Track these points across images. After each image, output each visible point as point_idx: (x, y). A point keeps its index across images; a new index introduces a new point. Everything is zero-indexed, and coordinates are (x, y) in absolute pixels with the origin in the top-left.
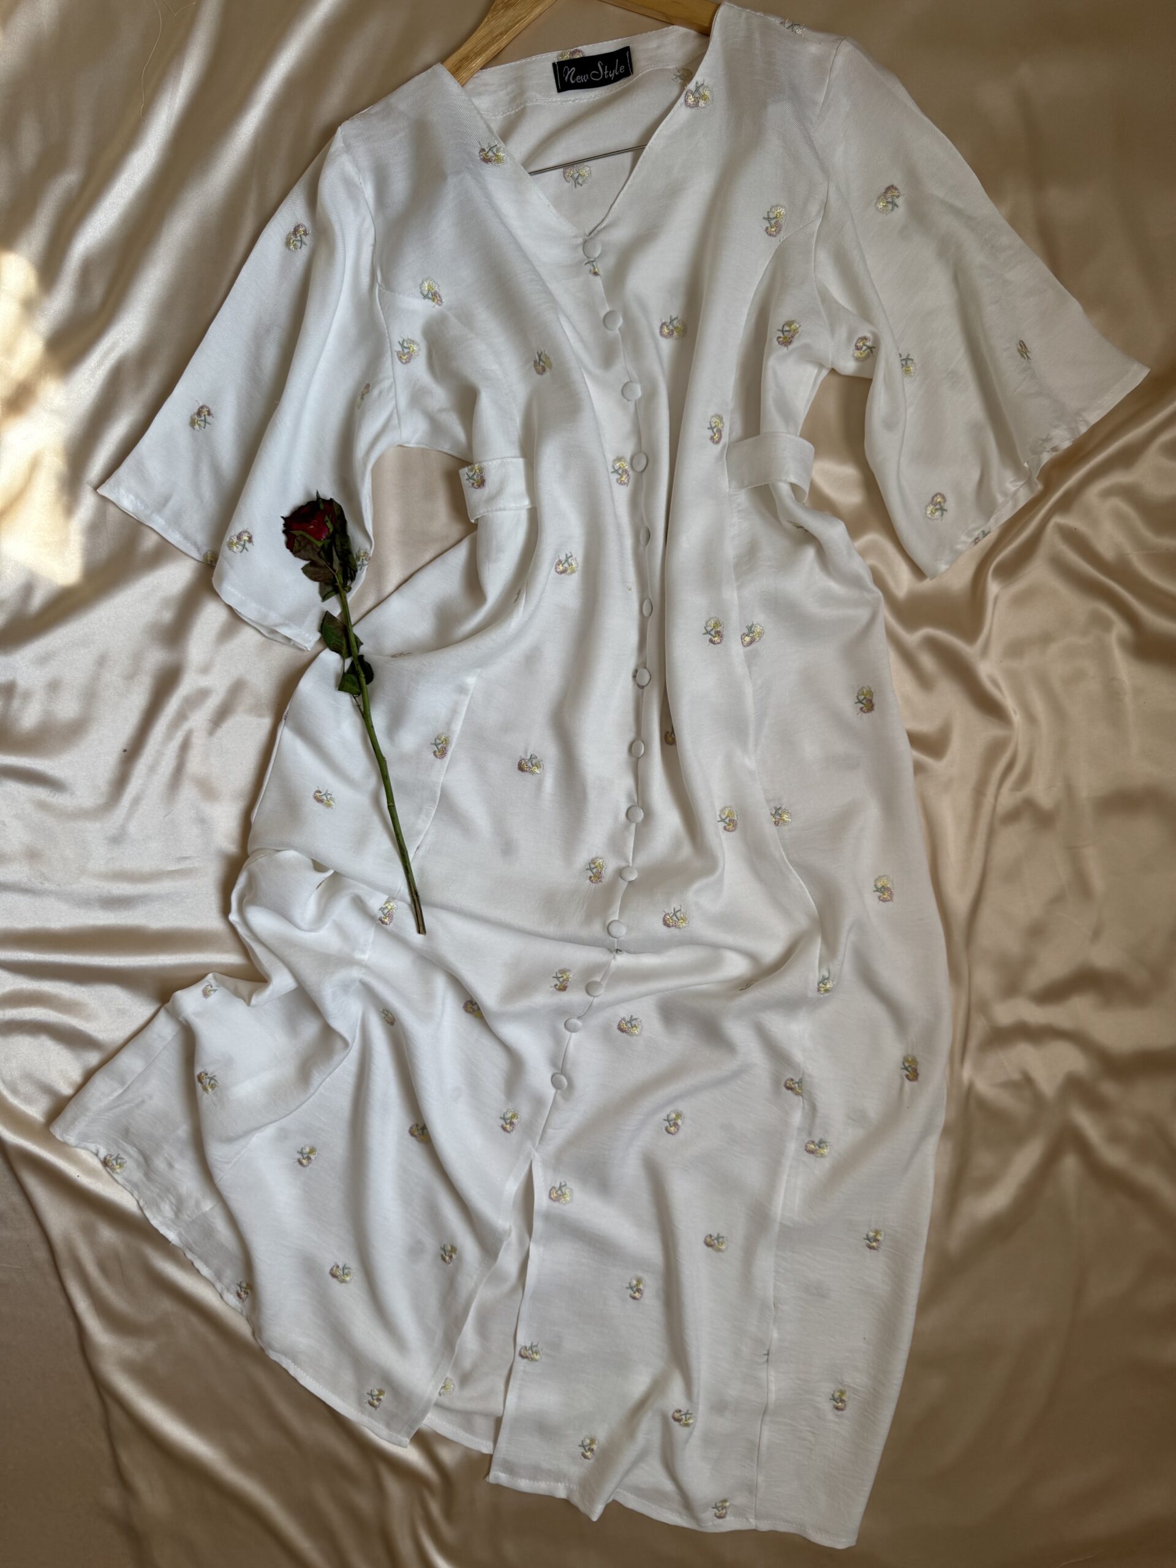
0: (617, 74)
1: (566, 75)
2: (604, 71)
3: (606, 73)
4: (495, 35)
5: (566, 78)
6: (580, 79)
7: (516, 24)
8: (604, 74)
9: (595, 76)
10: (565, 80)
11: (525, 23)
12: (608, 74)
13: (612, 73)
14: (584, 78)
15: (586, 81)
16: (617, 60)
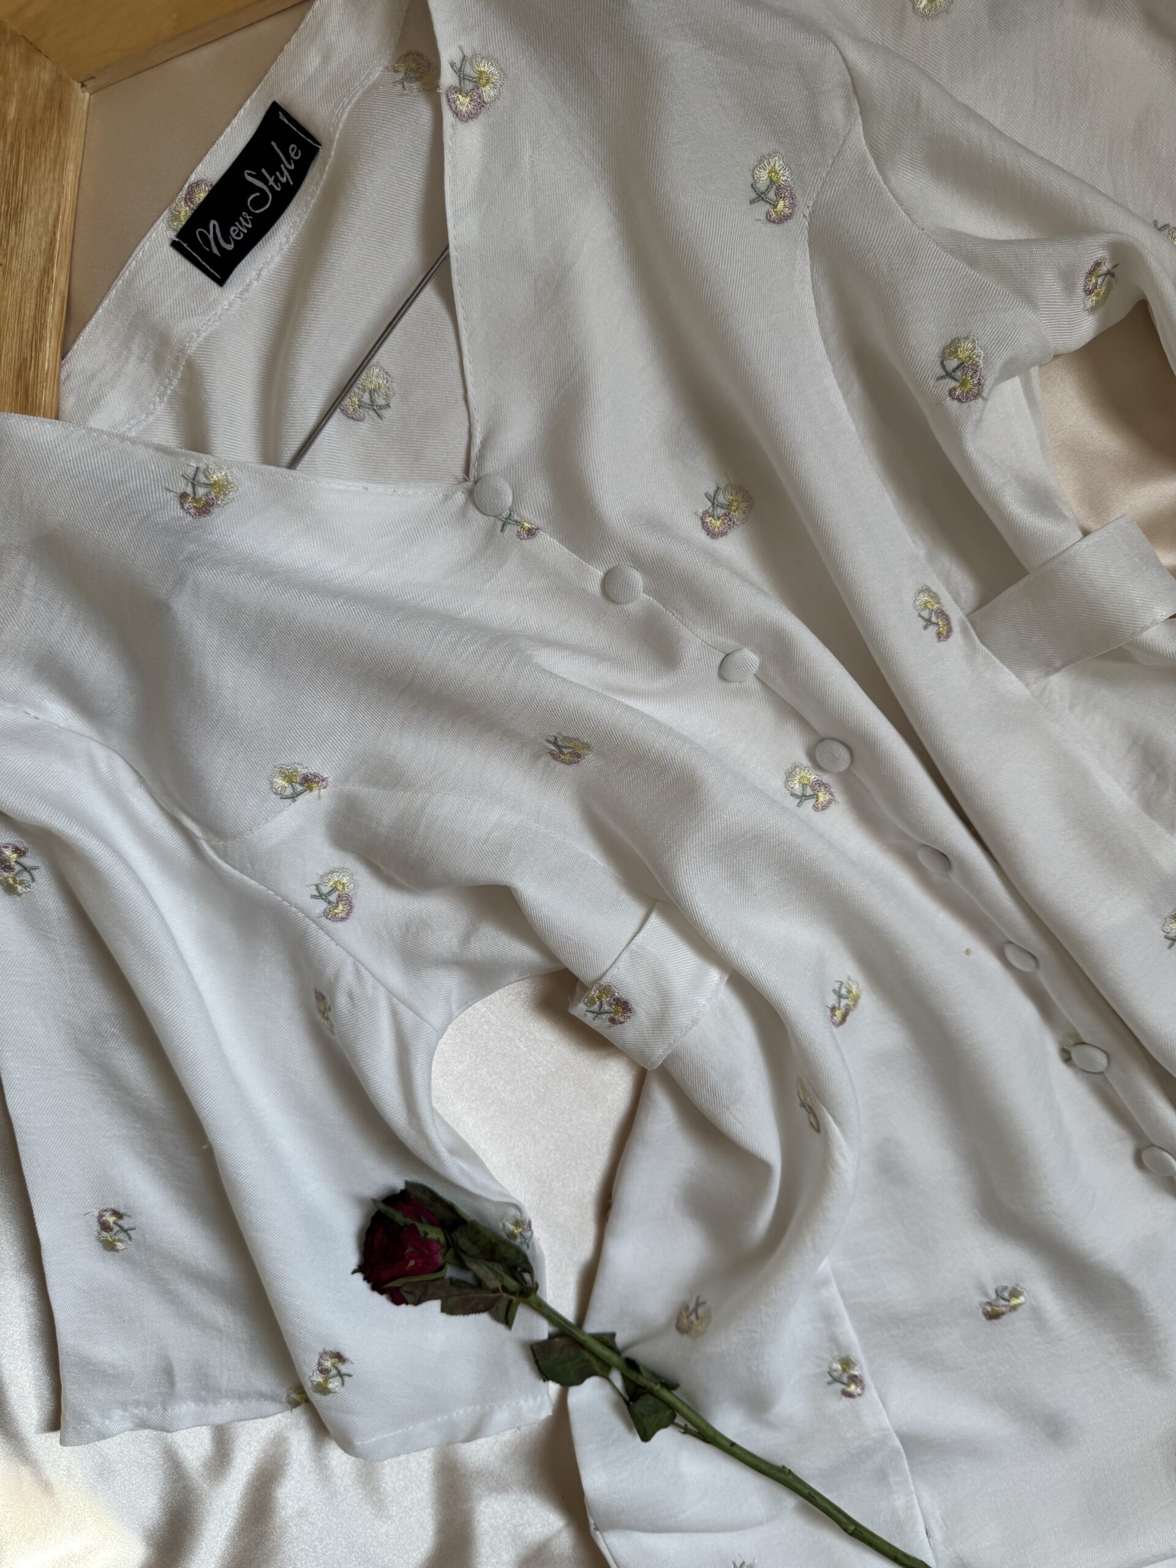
0: (292, 167)
1: (209, 246)
2: (266, 182)
3: (271, 182)
4: (35, 283)
5: (215, 251)
6: (241, 228)
7: (55, 234)
8: (271, 188)
9: (257, 203)
10: (215, 255)
11: (67, 217)
12: (277, 181)
13: (282, 175)
14: (244, 223)
15: (250, 226)
16: (273, 143)
